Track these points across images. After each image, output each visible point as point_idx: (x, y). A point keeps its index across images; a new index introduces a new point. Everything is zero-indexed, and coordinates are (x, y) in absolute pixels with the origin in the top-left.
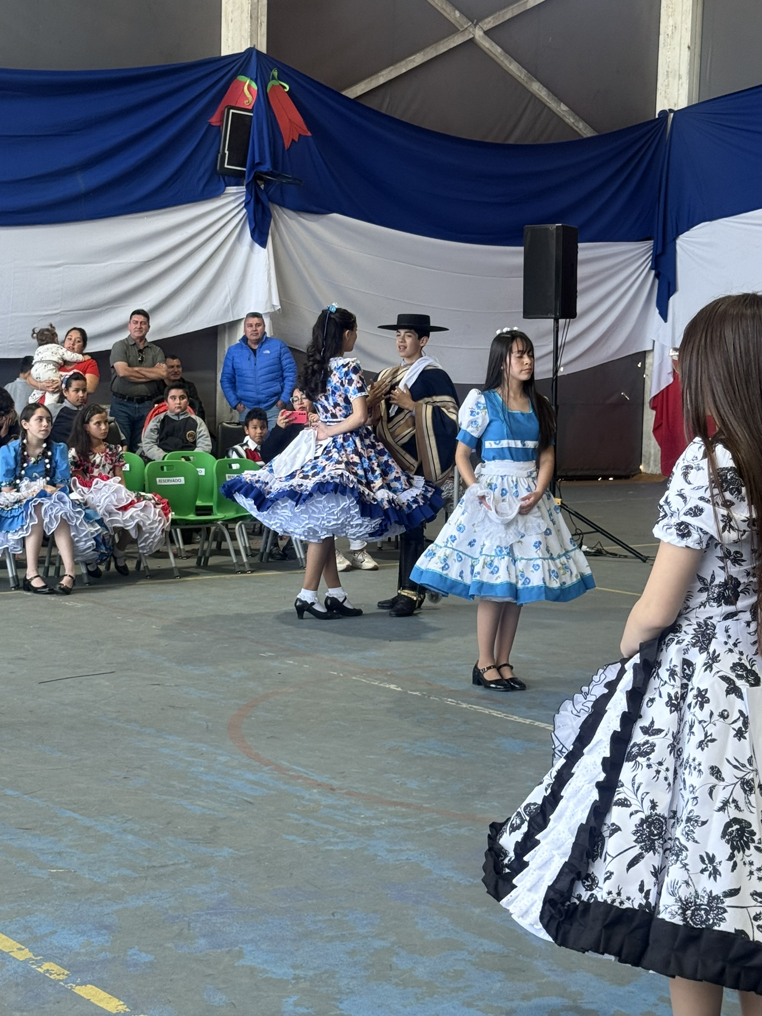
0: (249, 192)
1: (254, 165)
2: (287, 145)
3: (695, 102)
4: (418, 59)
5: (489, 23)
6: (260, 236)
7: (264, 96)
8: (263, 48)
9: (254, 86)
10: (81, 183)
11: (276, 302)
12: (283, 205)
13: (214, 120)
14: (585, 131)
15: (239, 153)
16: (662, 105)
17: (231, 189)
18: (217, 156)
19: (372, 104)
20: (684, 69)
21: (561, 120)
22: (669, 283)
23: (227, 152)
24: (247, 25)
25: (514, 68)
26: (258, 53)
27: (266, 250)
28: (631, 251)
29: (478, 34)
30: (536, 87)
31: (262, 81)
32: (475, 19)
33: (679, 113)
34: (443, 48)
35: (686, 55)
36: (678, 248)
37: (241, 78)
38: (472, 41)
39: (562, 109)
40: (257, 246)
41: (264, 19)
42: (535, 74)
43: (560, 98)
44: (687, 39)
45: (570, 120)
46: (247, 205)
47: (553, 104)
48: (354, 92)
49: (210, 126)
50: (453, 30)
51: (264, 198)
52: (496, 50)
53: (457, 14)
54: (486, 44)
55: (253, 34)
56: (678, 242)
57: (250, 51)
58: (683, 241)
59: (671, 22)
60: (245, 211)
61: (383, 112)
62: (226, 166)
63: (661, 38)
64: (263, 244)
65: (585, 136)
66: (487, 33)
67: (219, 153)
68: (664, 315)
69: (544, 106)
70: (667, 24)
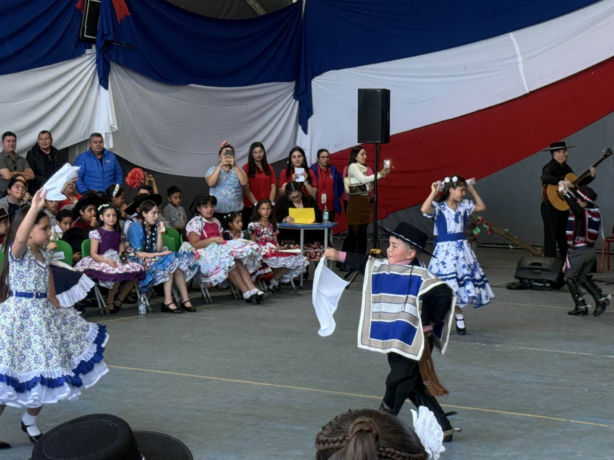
0: (98, 53)
1: (103, 36)
2: (119, 21)
6: (104, 82)
11: (115, 127)
12: (116, 62)
13: (78, 5)
14: (261, 11)
15: (93, 27)
17: (88, 51)
18: (80, 29)
22: (308, 109)
23: (86, 26)
27: (107, 91)
28: (286, 88)
36: (313, 86)
40: (102, 88)
46: (97, 62)
49: (76, 9)
51: (106, 57)
56: (313, 83)
58: (315, 81)
60: (95, 65)
62: (85, 36)
64: (106, 87)
65: (260, 14)
67: (81, 27)
68: (305, 130)
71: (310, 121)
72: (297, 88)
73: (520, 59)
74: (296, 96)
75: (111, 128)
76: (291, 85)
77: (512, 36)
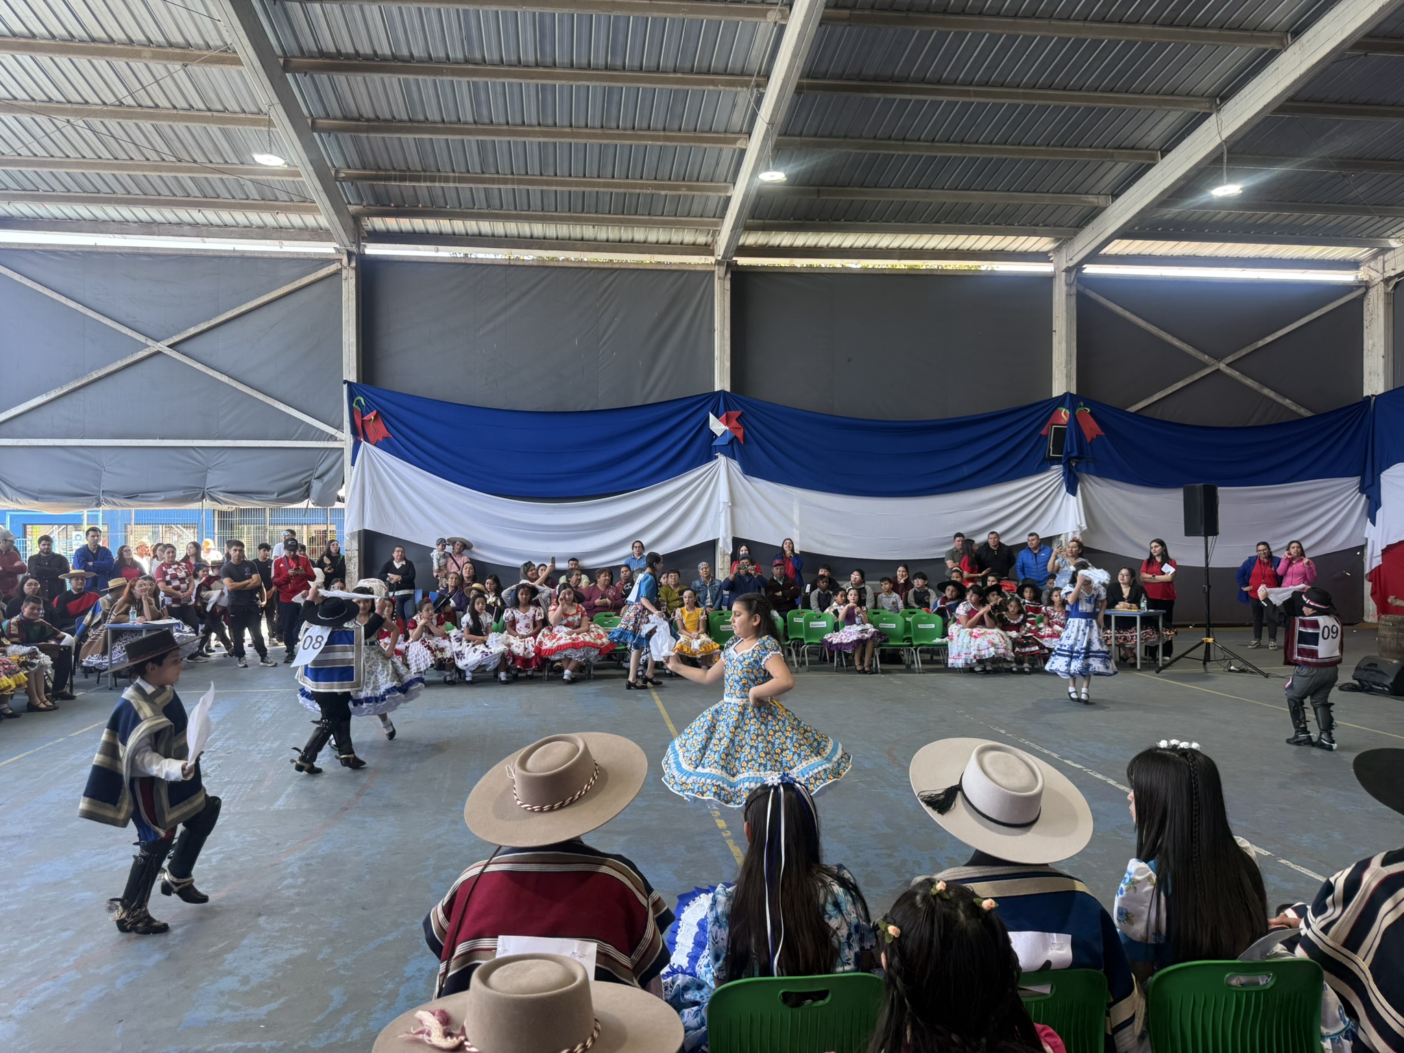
0: (1065, 467)
1: (1067, 453)
2: (1089, 440)
3: (1391, 388)
4: (1180, 385)
5: (1230, 359)
6: (1072, 490)
7: (1074, 418)
8: (1074, 391)
9: (1068, 412)
10: (966, 471)
11: (1084, 526)
12: (1088, 473)
13: (1043, 432)
14: (1305, 413)
15: (1058, 447)
16: (1367, 392)
17: (1054, 467)
19: (1147, 414)
20: (1381, 370)
21: (1287, 408)
22: (1376, 501)
23: (1051, 448)
24: (1065, 380)
25: (1249, 382)
26: (1071, 395)
27: (1076, 497)
29: (1222, 366)
30: (1266, 391)
31: (1073, 409)
32: (1219, 358)
33: (1378, 397)
34: (1197, 377)
35: (1381, 361)
36: (1382, 481)
37: (1060, 409)
38: (1218, 370)
39: (1287, 402)
40: (1070, 495)
41: (1074, 377)
43: (1286, 397)
44: (1382, 352)
45: (1294, 408)
46: (1064, 474)
47: (1280, 400)
48: (1133, 409)
49: (1041, 436)
50: (1205, 365)
51: (1074, 470)
52: (1236, 374)
53: (1207, 357)
54: (1229, 371)
55: (1068, 384)
56: (1382, 476)
57: (1066, 394)
58: (1385, 475)
59: (1371, 342)
60: (1062, 478)
61: (1157, 417)
62: (1051, 455)
63: (1365, 352)
64: (1074, 493)
65: (1306, 416)
66: (1228, 365)
67: (1047, 449)
68: (1373, 522)
69: (1275, 401)
70: (1368, 344)
71: (1379, 513)
72: (1362, 483)
74: (1362, 490)
75: (1080, 527)
76: (1356, 480)
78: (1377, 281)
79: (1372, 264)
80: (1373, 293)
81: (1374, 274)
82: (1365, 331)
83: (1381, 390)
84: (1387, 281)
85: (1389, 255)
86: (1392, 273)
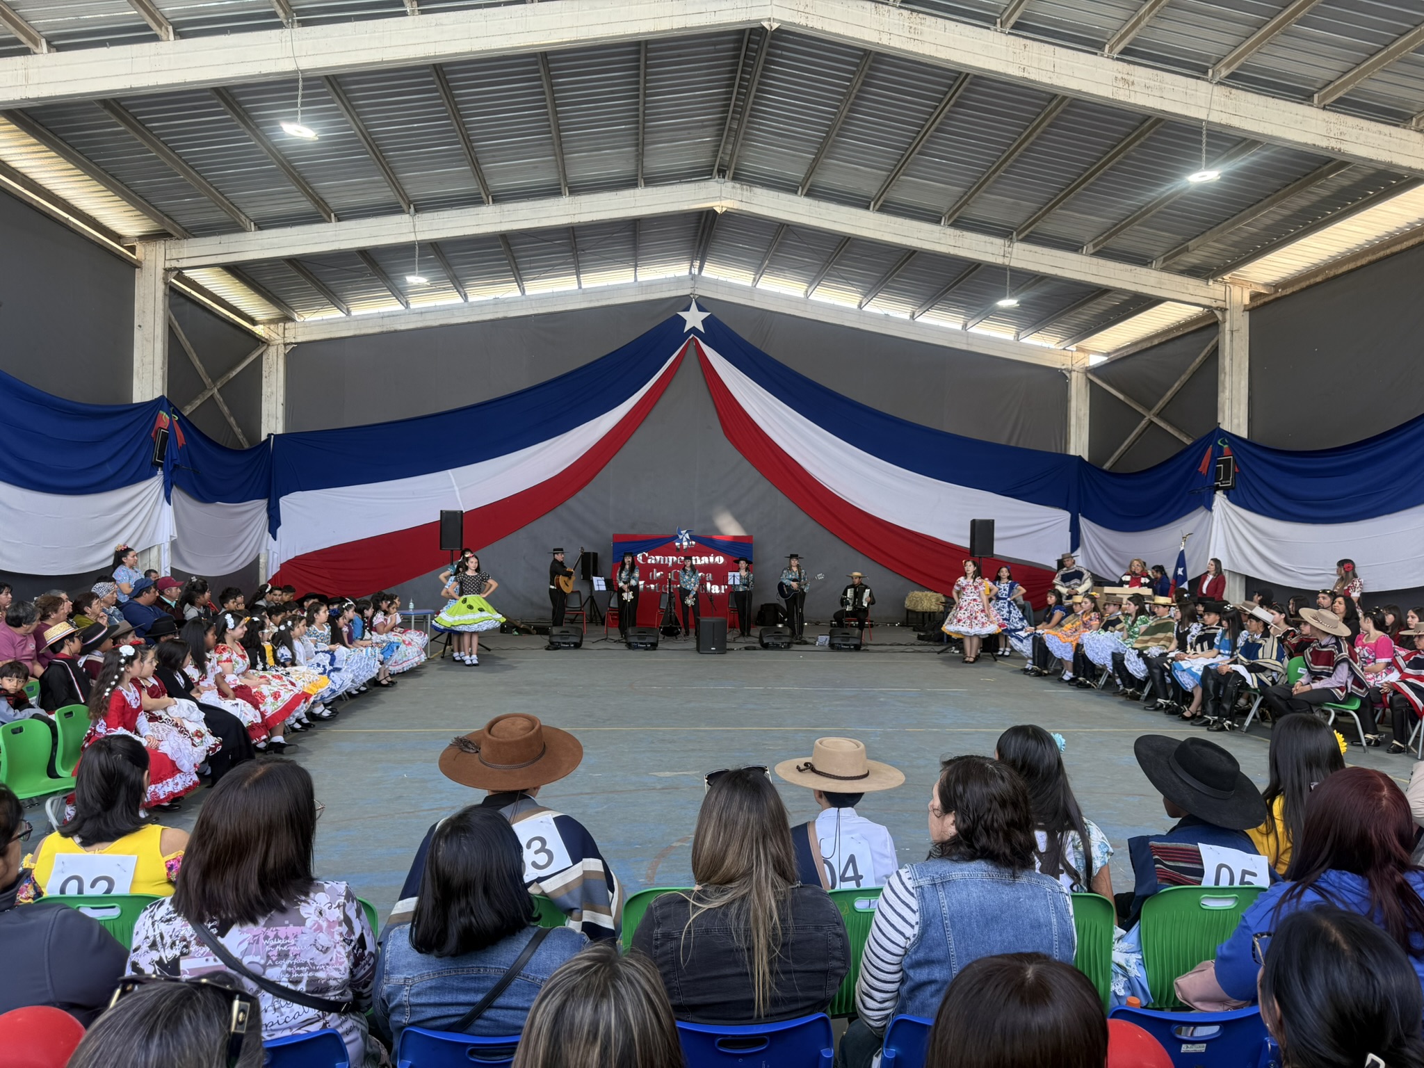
0: (164, 475)
2: (179, 450)
4: (200, 401)
5: (220, 384)
6: (168, 497)
7: (170, 422)
8: (167, 395)
9: (166, 416)
11: (176, 535)
13: (153, 434)
16: (266, 431)
17: (158, 472)
18: (155, 454)
20: (279, 415)
21: (237, 437)
22: (277, 521)
23: (158, 452)
24: (160, 382)
25: (225, 409)
27: (170, 506)
28: (261, 505)
29: (216, 391)
30: (232, 420)
31: (168, 413)
32: (214, 381)
33: (277, 436)
34: (204, 398)
35: (280, 408)
36: (281, 504)
37: (161, 412)
38: (214, 394)
39: (238, 430)
40: (166, 503)
41: (166, 380)
42: (232, 414)
43: (239, 426)
44: (281, 399)
45: (241, 437)
47: (236, 429)
49: (152, 438)
52: (221, 400)
53: (209, 381)
54: (218, 396)
55: (163, 387)
56: (281, 501)
57: (162, 397)
58: (283, 500)
59: (269, 390)
60: (161, 485)
62: (156, 460)
63: (263, 397)
65: (245, 448)
66: (218, 391)
68: (274, 538)
69: (232, 429)
70: (266, 390)
71: (278, 530)
72: (269, 504)
73: (456, 488)
74: (269, 510)
76: (265, 502)
77: (449, 471)
78: (278, 342)
79: (272, 327)
80: (272, 350)
81: (274, 335)
82: (264, 380)
83: (280, 430)
84: (286, 345)
85: (289, 325)
86: (293, 341)
